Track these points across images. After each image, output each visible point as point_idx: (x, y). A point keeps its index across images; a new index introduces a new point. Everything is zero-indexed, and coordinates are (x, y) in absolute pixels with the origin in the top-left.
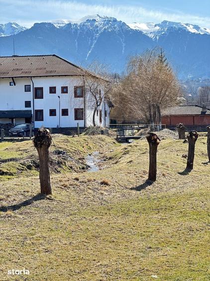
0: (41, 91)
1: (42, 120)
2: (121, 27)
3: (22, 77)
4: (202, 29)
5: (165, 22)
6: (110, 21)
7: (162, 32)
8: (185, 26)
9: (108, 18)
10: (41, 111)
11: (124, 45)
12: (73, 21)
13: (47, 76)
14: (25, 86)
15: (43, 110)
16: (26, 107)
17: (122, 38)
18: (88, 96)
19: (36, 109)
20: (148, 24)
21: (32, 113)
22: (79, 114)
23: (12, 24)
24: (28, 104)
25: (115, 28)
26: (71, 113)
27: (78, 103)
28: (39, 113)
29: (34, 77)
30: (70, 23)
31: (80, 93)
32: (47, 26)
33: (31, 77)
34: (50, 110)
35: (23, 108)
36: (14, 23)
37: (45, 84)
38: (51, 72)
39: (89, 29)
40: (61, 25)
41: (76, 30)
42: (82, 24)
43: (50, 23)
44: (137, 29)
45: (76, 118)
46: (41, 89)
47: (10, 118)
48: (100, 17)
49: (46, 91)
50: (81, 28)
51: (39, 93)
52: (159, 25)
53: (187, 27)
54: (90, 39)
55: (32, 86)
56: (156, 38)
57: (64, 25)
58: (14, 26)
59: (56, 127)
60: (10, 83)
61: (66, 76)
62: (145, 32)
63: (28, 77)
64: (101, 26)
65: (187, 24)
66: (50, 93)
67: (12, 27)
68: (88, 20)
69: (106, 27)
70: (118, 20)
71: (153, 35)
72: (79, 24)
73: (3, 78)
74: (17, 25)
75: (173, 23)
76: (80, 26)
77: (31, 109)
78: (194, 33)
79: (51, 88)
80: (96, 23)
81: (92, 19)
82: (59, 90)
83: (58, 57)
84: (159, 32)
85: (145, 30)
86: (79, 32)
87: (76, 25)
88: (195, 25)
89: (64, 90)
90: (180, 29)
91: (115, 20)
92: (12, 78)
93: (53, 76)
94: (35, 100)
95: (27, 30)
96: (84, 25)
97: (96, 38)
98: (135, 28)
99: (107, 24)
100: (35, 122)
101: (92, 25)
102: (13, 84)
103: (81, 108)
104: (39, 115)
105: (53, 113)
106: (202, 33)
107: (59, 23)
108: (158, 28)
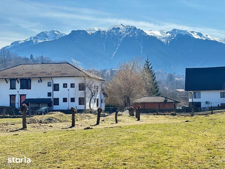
0: (58, 86)
1: (58, 105)
2: (140, 33)
3: (46, 77)
4: (204, 35)
5: (174, 30)
6: (131, 29)
7: (172, 37)
8: (190, 33)
9: (129, 26)
10: (58, 99)
11: (142, 47)
12: (102, 29)
13: (61, 77)
14: (48, 83)
15: (59, 98)
16: (48, 96)
17: (141, 42)
18: (87, 89)
19: (54, 97)
20: (161, 32)
21: (52, 100)
22: (82, 101)
23: (54, 31)
24: (49, 94)
25: (135, 34)
26: (77, 101)
27: (81, 94)
28: (56, 100)
29: (54, 77)
30: (100, 31)
31: (82, 87)
32: (81, 33)
33: (52, 77)
34: (63, 98)
35: (46, 97)
36: (56, 31)
37: (60, 82)
38: (64, 74)
39: (114, 35)
40: (93, 32)
41: (105, 35)
42: (109, 31)
43: (84, 31)
44: (152, 35)
45: (80, 104)
46: (58, 85)
47: (38, 104)
48: (123, 26)
49: (61, 86)
50: (108, 34)
51: (56, 88)
52: (170, 32)
53: (192, 34)
54: (115, 42)
55: (52, 82)
56: (167, 42)
57: (95, 32)
58: (56, 32)
59: (67, 109)
60: (39, 81)
61: (73, 76)
62: (158, 38)
63: (49, 77)
64: (124, 32)
65: (192, 32)
66: (63, 87)
67: (54, 33)
68: (113, 28)
69: (128, 34)
70: (138, 28)
71: (165, 40)
72: (106, 31)
73: (34, 78)
74: (58, 32)
75: (181, 31)
76: (107, 33)
77: (51, 97)
78: (198, 39)
79: (64, 84)
80: (120, 31)
81: (117, 27)
82: (69, 86)
83: (70, 64)
84: (169, 38)
85: (159, 36)
86: (106, 37)
87: (104, 32)
88: (199, 33)
89: (72, 86)
90: (186, 35)
91: (135, 28)
92: (40, 78)
93: (65, 77)
94: (54, 92)
95: (66, 36)
96: (110, 32)
97: (119, 42)
98: (151, 35)
99: (129, 31)
100: (54, 106)
101: (117, 32)
102: (40, 81)
103: (82, 97)
104: (56, 101)
105: (65, 100)
106: (204, 39)
107: (91, 31)
108: (169, 34)
